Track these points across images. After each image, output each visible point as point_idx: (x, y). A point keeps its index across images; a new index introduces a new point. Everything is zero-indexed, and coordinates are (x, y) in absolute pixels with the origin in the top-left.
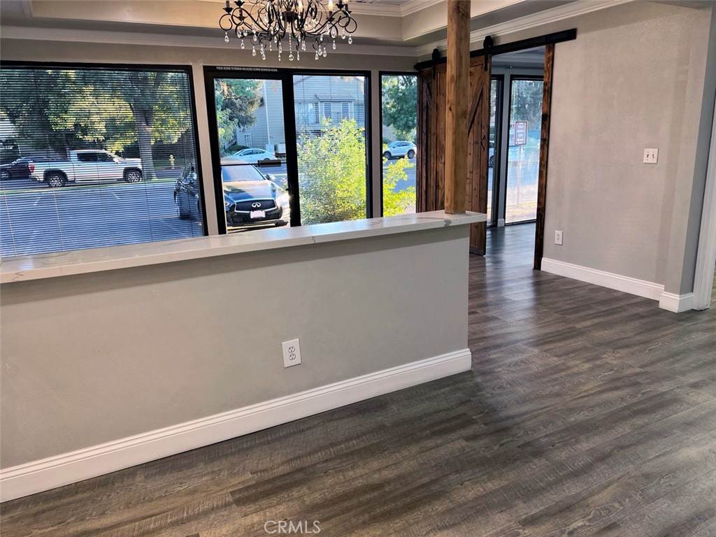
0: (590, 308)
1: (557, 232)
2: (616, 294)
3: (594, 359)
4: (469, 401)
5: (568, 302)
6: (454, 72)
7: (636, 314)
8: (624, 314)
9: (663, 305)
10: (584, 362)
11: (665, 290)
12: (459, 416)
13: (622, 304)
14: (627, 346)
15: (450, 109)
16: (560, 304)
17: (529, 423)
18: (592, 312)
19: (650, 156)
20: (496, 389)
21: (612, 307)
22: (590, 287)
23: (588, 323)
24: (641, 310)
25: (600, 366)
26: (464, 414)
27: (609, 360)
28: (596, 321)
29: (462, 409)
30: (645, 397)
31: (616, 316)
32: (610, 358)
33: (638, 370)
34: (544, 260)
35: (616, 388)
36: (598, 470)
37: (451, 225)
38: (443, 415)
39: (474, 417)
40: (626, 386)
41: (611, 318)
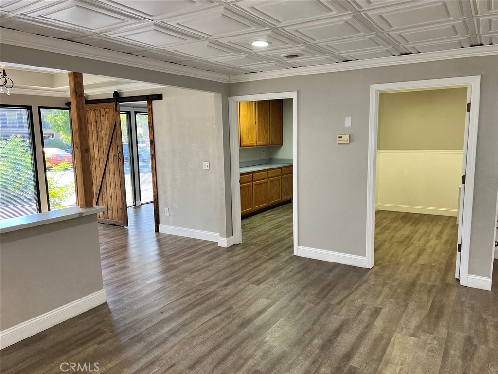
0: (183, 251)
1: (166, 209)
2: (198, 242)
3: (179, 281)
4: (103, 320)
5: (172, 250)
6: (77, 127)
7: (207, 252)
8: (201, 252)
9: (220, 245)
10: (174, 284)
11: (220, 236)
12: (96, 331)
13: (200, 247)
14: (198, 271)
15: (77, 147)
16: (167, 252)
17: (137, 325)
18: (185, 253)
19: (206, 165)
20: (121, 310)
21: (195, 249)
22: (185, 239)
23: (181, 261)
24: (208, 249)
25: (182, 285)
26: (99, 329)
27: (187, 280)
28: (185, 259)
29: (98, 327)
30: (201, 296)
31: (196, 255)
32: (188, 280)
33: (202, 282)
34: (160, 226)
35: (188, 295)
36: (170, 340)
37: (83, 215)
38: (84, 333)
39: (105, 330)
40: (193, 293)
41: (193, 256)
